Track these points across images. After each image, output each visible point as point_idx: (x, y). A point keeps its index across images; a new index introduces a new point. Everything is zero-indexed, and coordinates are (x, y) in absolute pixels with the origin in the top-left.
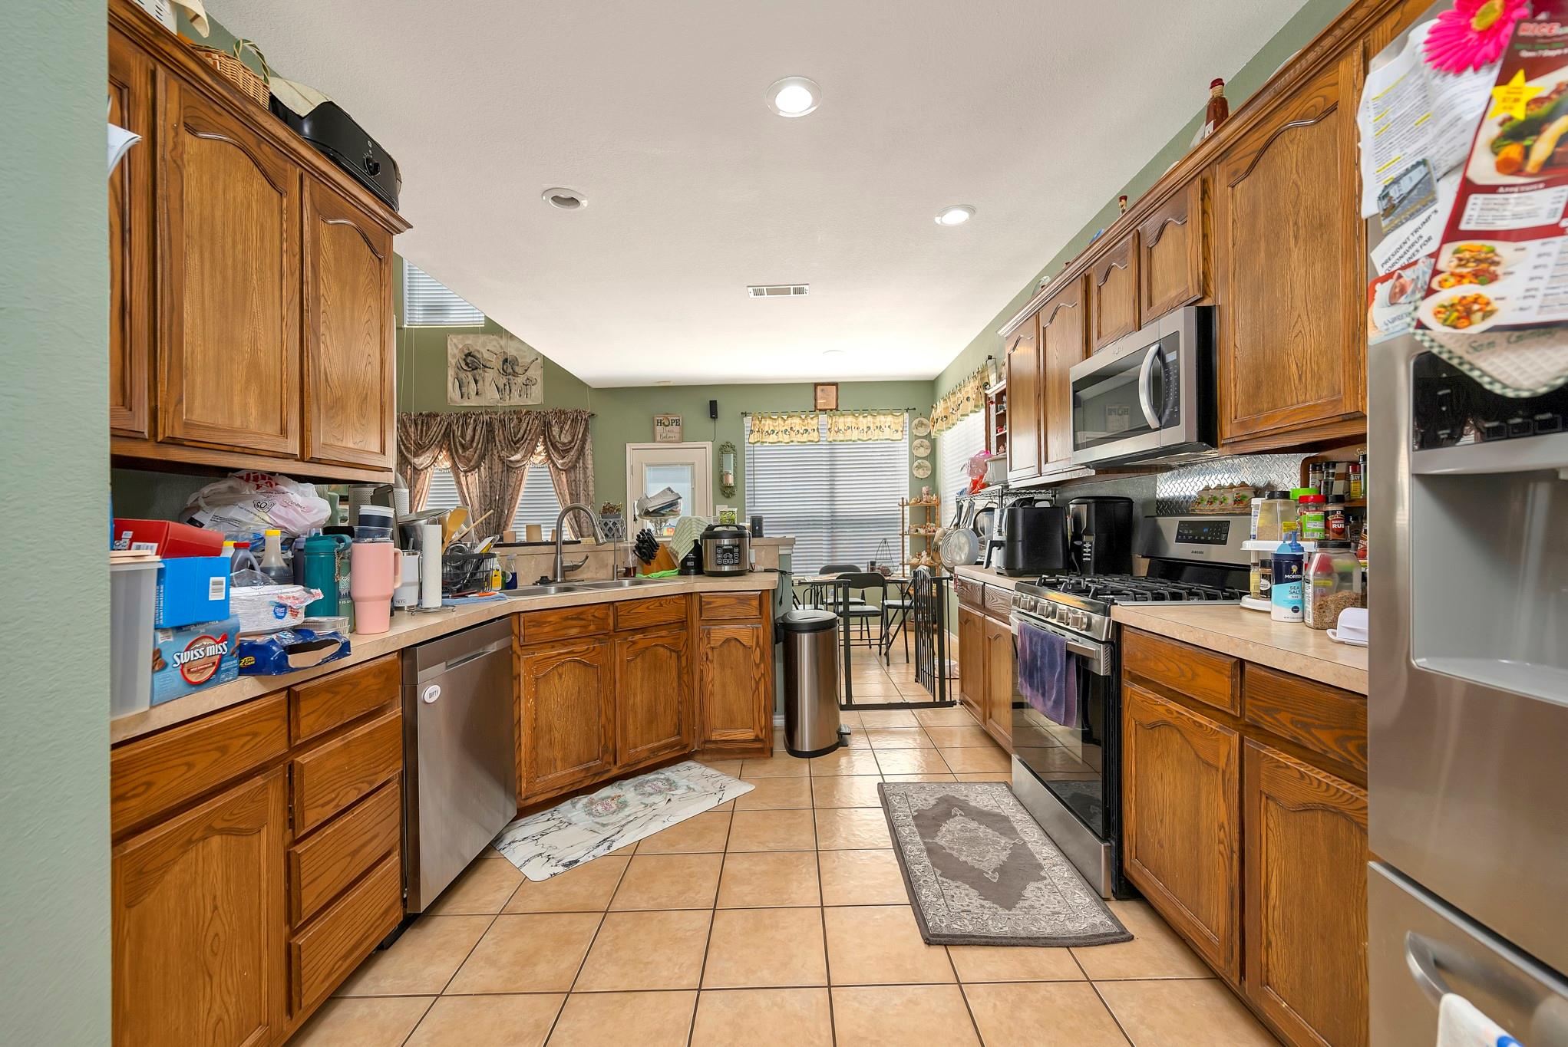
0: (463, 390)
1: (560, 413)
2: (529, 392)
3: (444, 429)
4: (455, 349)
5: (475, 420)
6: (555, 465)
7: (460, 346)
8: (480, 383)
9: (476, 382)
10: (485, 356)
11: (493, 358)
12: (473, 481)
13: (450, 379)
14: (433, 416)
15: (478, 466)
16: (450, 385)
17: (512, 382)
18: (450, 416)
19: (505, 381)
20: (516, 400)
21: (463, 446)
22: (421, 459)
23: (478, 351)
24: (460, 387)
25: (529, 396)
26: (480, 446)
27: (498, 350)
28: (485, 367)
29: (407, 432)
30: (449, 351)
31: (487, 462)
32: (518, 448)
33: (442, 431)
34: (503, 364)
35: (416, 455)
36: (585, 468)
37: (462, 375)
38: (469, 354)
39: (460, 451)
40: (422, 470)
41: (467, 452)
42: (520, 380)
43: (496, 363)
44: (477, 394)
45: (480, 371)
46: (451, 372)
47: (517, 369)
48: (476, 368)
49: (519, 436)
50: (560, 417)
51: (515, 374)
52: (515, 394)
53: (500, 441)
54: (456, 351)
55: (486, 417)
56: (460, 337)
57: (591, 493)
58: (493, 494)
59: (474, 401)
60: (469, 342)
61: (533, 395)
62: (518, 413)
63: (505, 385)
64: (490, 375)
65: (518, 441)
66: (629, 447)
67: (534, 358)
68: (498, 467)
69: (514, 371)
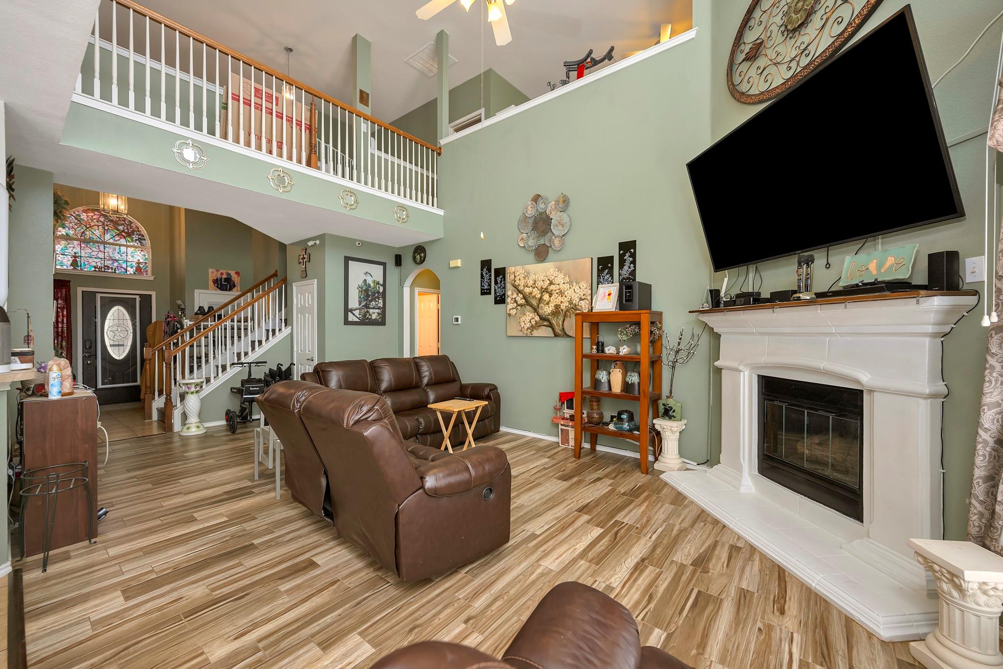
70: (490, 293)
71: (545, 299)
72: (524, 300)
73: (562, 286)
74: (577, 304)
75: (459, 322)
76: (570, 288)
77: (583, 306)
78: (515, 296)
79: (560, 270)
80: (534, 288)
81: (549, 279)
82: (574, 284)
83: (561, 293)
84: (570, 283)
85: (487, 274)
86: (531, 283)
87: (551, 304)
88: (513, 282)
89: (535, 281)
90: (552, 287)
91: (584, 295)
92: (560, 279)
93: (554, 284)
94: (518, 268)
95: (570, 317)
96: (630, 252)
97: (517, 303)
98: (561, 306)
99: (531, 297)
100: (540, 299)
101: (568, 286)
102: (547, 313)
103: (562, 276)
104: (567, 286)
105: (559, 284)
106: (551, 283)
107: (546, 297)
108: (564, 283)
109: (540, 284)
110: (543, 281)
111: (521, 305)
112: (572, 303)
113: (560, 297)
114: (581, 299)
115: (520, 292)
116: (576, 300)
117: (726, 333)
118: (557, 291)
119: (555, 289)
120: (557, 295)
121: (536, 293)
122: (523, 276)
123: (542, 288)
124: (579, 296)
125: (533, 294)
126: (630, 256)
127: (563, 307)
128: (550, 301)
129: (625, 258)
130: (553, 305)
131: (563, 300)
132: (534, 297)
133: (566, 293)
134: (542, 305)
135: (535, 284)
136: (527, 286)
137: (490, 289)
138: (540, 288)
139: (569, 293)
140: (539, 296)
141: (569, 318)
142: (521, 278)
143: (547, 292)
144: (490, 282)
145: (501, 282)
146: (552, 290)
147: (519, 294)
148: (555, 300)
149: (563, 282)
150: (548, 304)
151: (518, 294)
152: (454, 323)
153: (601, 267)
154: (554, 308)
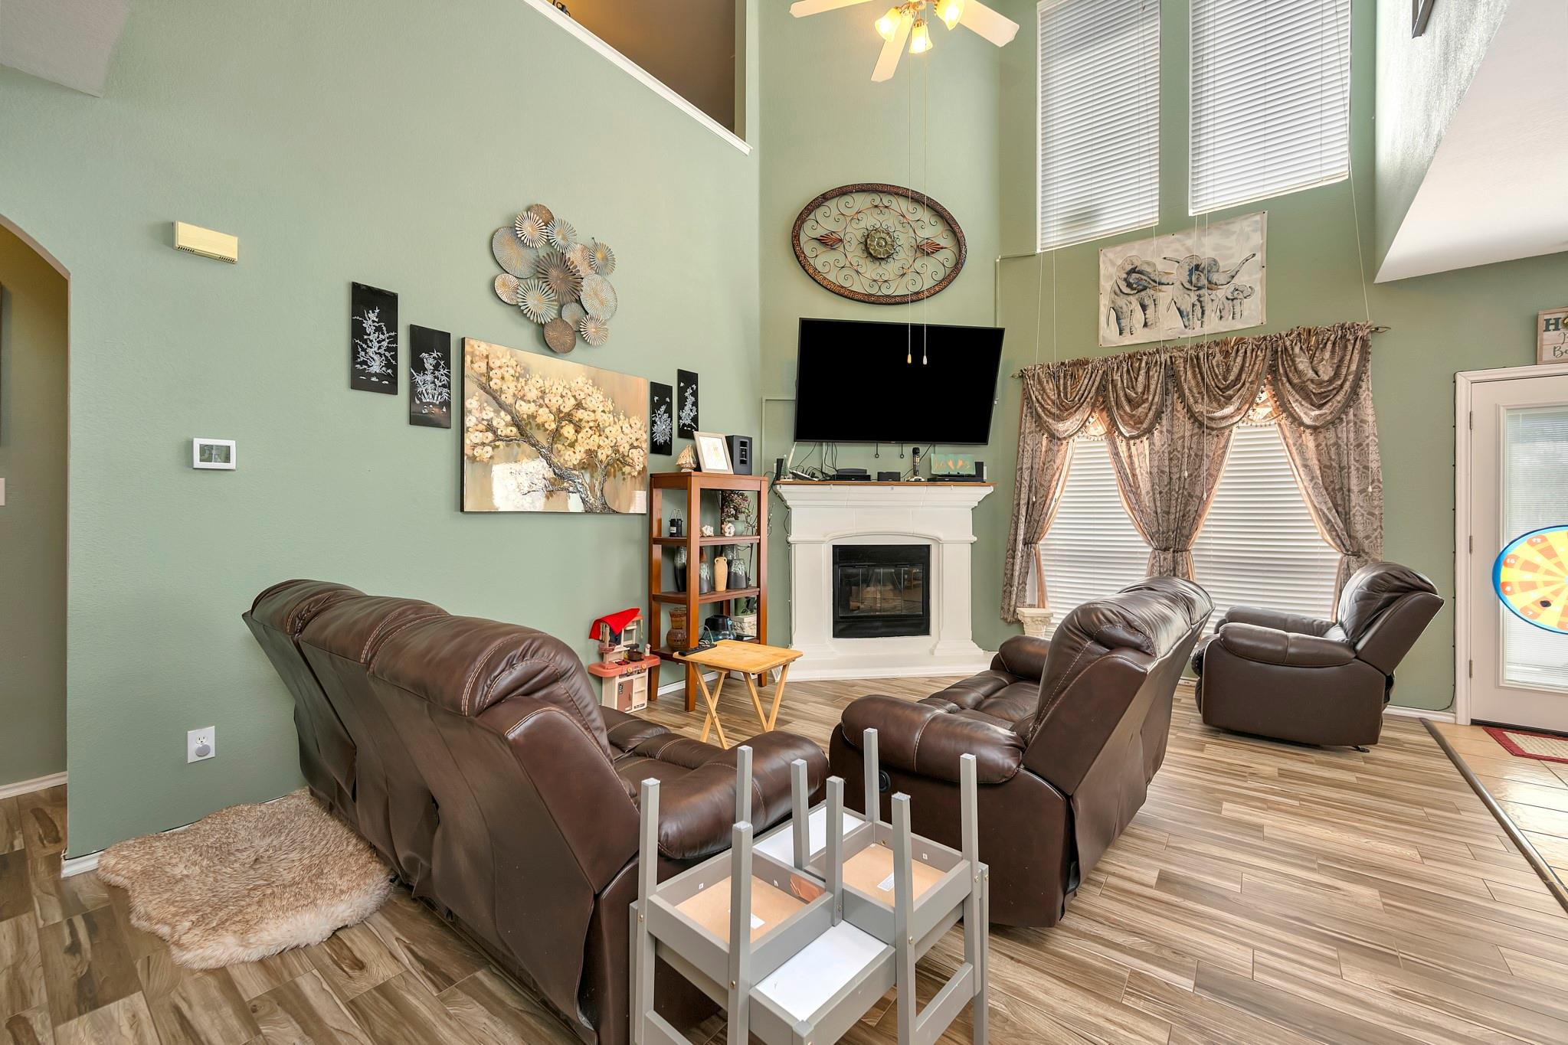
0: (1124, 322)
1: (1306, 335)
2: (1237, 309)
3: (1098, 379)
4: (1110, 269)
5: (1147, 363)
6: (1296, 420)
7: (1119, 262)
8: (1150, 311)
9: (1144, 307)
10: (1160, 268)
11: (1173, 268)
12: (1142, 455)
13: (1103, 311)
14: (1082, 363)
15: (1149, 431)
16: (1103, 319)
17: (1206, 299)
18: (1106, 361)
19: (1194, 298)
20: (1213, 325)
21: (1129, 400)
22: (1068, 423)
23: (1148, 263)
24: (1118, 319)
25: (1238, 316)
26: (1156, 400)
27: (1182, 255)
28: (1160, 284)
29: (1044, 390)
30: (1102, 272)
31: (1164, 422)
32: (1231, 397)
33: (1096, 384)
34: (1190, 275)
35: (1060, 419)
36: (1359, 424)
37: (1121, 302)
38: (1133, 271)
39: (1127, 409)
40: (1065, 438)
41: (1140, 409)
42: (1221, 293)
43: (1178, 274)
44: (1146, 325)
45: (1150, 292)
46: (1104, 302)
47: (1215, 277)
48: (1145, 288)
49: (1232, 377)
50: (1308, 341)
51: (1212, 285)
52: (1211, 316)
53: (1190, 389)
54: (1112, 270)
55: (1165, 357)
56: (1119, 248)
57: (1373, 465)
58: (1174, 470)
59: (1140, 337)
60: (1134, 253)
61: (1245, 313)
62: (1225, 346)
63: (1194, 305)
64: (1165, 295)
65: (1228, 388)
66: (1461, 378)
67: (1248, 254)
68: (1185, 428)
69: (1210, 282)
70: (392, 389)
71: (566, 435)
72: (514, 429)
73: (600, 416)
74: (626, 454)
75: (232, 465)
76: (615, 423)
77: (636, 459)
78: (489, 413)
79: (596, 384)
80: (541, 406)
81: (574, 396)
82: (622, 417)
83: (599, 429)
84: (615, 413)
85: (378, 329)
86: (533, 394)
87: (578, 448)
88: (484, 380)
89: (544, 392)
90: (580, 414)
91: (637, 440)
92: (595, 401)
93: (585, 409)
94: (499, 349)
95: (615, 477)
96: (692, 389)
97: (495, 433)
98: (599, 454)
99: (534, 424)
100: (556, 435)
101: (612, 419)
102: (570, 465)
103: (601, 398)
104: (607, 419)
105: (594, 411)
106: (579, 406)
107: (568, 431)
108: (603, 411)
109: (554, 401)
110: (562, 396)
111: (508, 440)
112: (618, 451)
113: (596, 437)
114: (632, 447)
115: (501, 406)
116: (624, 448)
117: (797, 506)
118: (592, 424)
119: (587, 418)
120: (590, 432)
121: (545, 416)
122: (512, 372)
123: (559, 411)
124: (629, 440)
125: (539, 420)
126: (692, 394)
127: (602, 455)
128: (576, 440)
129: (686, 394)
130: (583, 450)
131: (601, 443)
132: (541, 426)
133: (607, 430)
134: (560, 446)
135: (542, 398)
136: (522, 398)
137: (393, 379)
138: (554, 410)
139: (613, 431)
140: (553, 426)
141: (612, 478)
142: (507, 376)
143: (571, 421)
144: (395, 357)
145: (436, 367)
146: (580, 420)
147: (503, 413)
148: (587, 440)
149: (601, 409)
150: (572, 445)
151: (497, 412)
152: (197, 463)
153: (656, 398)
154: (584, 456)
